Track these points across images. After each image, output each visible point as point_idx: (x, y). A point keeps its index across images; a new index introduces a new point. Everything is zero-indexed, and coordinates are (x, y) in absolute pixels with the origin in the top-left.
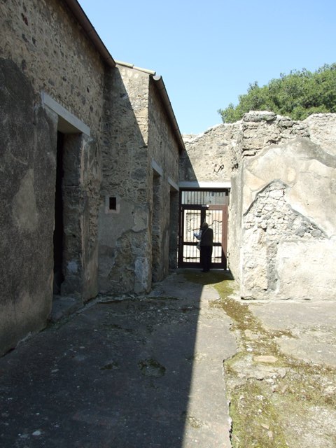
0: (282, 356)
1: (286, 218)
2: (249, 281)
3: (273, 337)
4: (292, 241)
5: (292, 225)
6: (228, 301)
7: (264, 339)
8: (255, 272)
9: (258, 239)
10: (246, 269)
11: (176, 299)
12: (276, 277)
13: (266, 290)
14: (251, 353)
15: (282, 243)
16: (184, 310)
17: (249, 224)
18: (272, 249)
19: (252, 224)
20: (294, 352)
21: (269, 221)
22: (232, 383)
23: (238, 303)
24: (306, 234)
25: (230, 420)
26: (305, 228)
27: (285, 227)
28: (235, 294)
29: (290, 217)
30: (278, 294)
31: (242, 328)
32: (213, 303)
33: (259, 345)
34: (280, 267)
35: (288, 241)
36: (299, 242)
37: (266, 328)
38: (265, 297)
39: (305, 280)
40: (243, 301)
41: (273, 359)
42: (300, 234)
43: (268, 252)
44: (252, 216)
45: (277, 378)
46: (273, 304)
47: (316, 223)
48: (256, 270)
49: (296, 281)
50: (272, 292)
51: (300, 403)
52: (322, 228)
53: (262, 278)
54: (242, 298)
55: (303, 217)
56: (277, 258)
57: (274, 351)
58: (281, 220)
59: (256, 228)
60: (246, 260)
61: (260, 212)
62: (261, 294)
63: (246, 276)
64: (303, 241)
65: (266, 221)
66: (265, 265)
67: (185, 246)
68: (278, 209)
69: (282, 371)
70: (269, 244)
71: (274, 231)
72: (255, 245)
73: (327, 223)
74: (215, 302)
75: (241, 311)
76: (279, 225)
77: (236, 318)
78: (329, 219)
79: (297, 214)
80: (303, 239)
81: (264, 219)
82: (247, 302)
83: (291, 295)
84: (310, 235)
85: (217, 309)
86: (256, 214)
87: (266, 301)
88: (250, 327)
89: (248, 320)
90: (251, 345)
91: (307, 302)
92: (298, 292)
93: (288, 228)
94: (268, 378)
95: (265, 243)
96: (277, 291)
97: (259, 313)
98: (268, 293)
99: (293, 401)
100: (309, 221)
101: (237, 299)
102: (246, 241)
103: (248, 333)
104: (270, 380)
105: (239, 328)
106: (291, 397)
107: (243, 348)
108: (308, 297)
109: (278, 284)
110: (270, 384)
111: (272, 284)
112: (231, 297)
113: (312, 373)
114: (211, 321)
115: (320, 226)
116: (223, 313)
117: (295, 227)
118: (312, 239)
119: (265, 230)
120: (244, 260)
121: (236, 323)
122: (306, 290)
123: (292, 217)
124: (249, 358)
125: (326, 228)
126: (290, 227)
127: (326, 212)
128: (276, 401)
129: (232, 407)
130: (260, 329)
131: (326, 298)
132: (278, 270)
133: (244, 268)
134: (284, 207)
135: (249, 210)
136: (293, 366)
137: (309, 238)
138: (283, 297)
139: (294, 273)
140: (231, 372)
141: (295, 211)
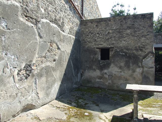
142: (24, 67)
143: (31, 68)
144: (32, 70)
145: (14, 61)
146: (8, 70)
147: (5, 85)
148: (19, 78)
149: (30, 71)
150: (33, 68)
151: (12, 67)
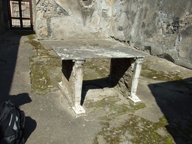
0: (50, 55)
1: (54, 6)
2: (40, 33)
3: (48, 51)
4: (56, 16)
5: (56, 10)
6: (33, 41)
7: (44, 51)
8: (42, 29)
9: (43, 15)
10: (39, 28)
11: (10, 41)
12: (51, 31)
13: (47, 36)
14: (39, 55)
15: (53, 17)
16: (13, 44)
17: (39, 8)
18: (49, 20)
19: (40, 9)
20: (54, 54)
21: (47, 8)
22: (32, 63)
23: (36, 42)
24: (61, 14)
25: (30, 71)
26: (61, 11)
27: (54, 10)
28: (35, 39)
29: (55, 6)
30: (52, 37)
31: (37, 49)
32: (26, 42)
33: (42, 53)
34: (52, 27)
35: (55, 16)
36: (59, 17)
37: (46, 49)
38: (47, 39)
39: (62, 32)
40: (39, 41)
41: (47, 56)
42: (59, 13)
43: (47, 21)
44: (40, 5)
45: (47, 61)
46: (50, 41)
47: (65, 9)
48: (43, 28)
49: (58, 32)
50: (50, 37)
51: (54, 67)
52: (67, 12)
53: (46, 31)
54: (38, 40)
55: (60, 6)
56: (51, 23)
57: (47, 54)
58: (52, 8)
59: (42, 10)
60: (39, 24)
61: (43, 3)
62: (46, 38)
63: (39, 30)
64: (60, 17)
65: (46, 7)
66: (46, 26)
67: (12, 19)
68: (50, 3)
69: (49, 59)
70: (48, 17)
71: (49, 12)
72: (42, 18)
73: (69, 10)
74: (27, 41)
75: (37, 44)
76: (51, 10)
77: (35, 46)
78: (70, 8)
79: (58, 5)
80: (60, 16)
81: (45, 7)
82: (40, 41)
83: (57, 38)
84: (63, 14)
85: (27, 44)
86: (42, 4)
87: (47, 41)
88: (40, 48)
89: (40, 46)
90: (40, 53)
91: (62, 40)
92: (59, 37)
93: (54, 11)
94: (44, 61)
95: (46, 17)
96: (51, 36)
97: (44, 44)
98: (48, 38)
99: (52, 67)
100: (62, 8)
101: (36, 40)
102: (38, 16)
103: (39, 50)
104: (45, 62)
105: (36, 49)
106: (51, 66)
107: (37, 54)
108: (63, 39)
109: (52, 33)
110: (45, 63)
111: (49, 34)
112: (34, 40)
113: (58, 59)
114: (25, 47)
115: (66, 11)
116: (30, 45)
117: (57, 11)
118: (64, 16)
119: (46, 11)
120: (38, 24)
121: (35, 47)
122: (62, 36)
123: (56, 6)
124: (38, 57)
125: (68, 12)
126: (55, 10)
127: (69, 5)
128: (46, 67)
129: (31, 69)
130: (43, 49)
131: (69, 38)
132: (51, 28)
133: (38, 27)
134: (53, 2)
135: (38, 2)
136: (53, 58)
137: (63, 15)
138: (54, 39)
139: (57, 29)
140: (32, 61)
141: (57, 4)
142: (173, 23)
143: (179, 25)
144: (179, 27)
145: (164, 18)
146: (160, 24)
147: (156, 33)
148: (167, 31)
149: (178, 27)
150: (180, 25)
151: (163, 22)
